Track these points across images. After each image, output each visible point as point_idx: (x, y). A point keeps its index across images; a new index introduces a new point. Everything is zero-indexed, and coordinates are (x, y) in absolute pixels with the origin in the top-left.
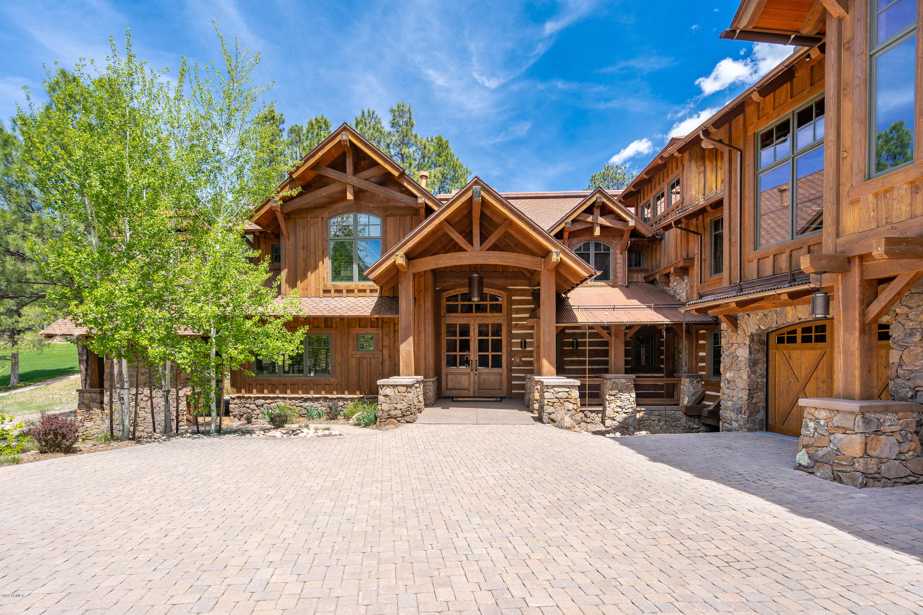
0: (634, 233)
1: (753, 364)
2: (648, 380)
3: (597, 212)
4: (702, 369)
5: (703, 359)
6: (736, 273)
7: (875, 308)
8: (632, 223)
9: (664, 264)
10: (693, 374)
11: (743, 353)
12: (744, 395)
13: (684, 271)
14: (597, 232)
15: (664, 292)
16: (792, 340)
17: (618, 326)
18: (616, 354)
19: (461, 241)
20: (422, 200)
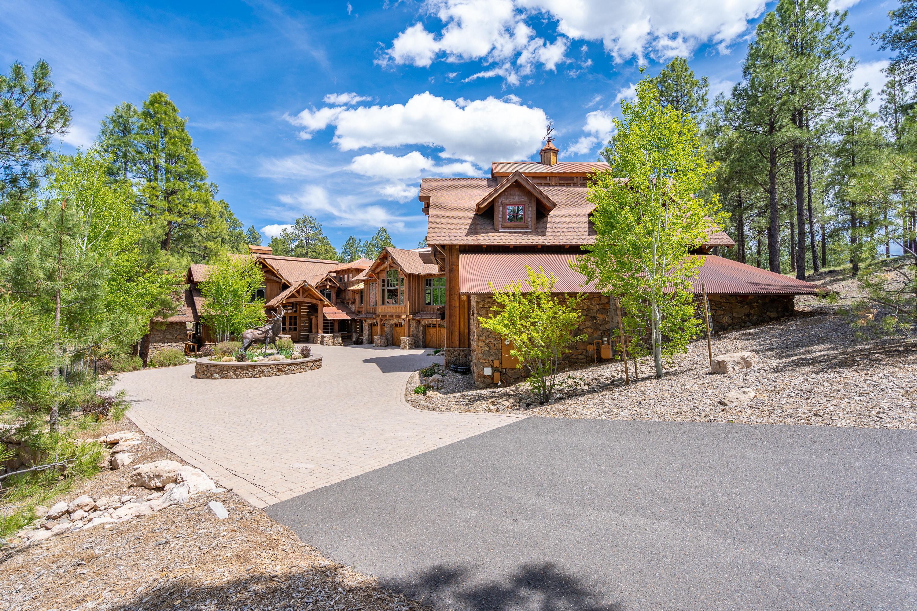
0: (339, 288)
2: (345, 334)
3: (328, 281)
4: (358, 331)
7: (382, 323)
8: (339, 286)
9: (347, 298)
10: (355, 332)
11: (367, 328)
12: (366, 337)
13: (353, 303)
14: (328, 287)
15: (347, 307)
17: (337, 319)
18: (336, 327)
19: (296, 294)
20: (283, 281)
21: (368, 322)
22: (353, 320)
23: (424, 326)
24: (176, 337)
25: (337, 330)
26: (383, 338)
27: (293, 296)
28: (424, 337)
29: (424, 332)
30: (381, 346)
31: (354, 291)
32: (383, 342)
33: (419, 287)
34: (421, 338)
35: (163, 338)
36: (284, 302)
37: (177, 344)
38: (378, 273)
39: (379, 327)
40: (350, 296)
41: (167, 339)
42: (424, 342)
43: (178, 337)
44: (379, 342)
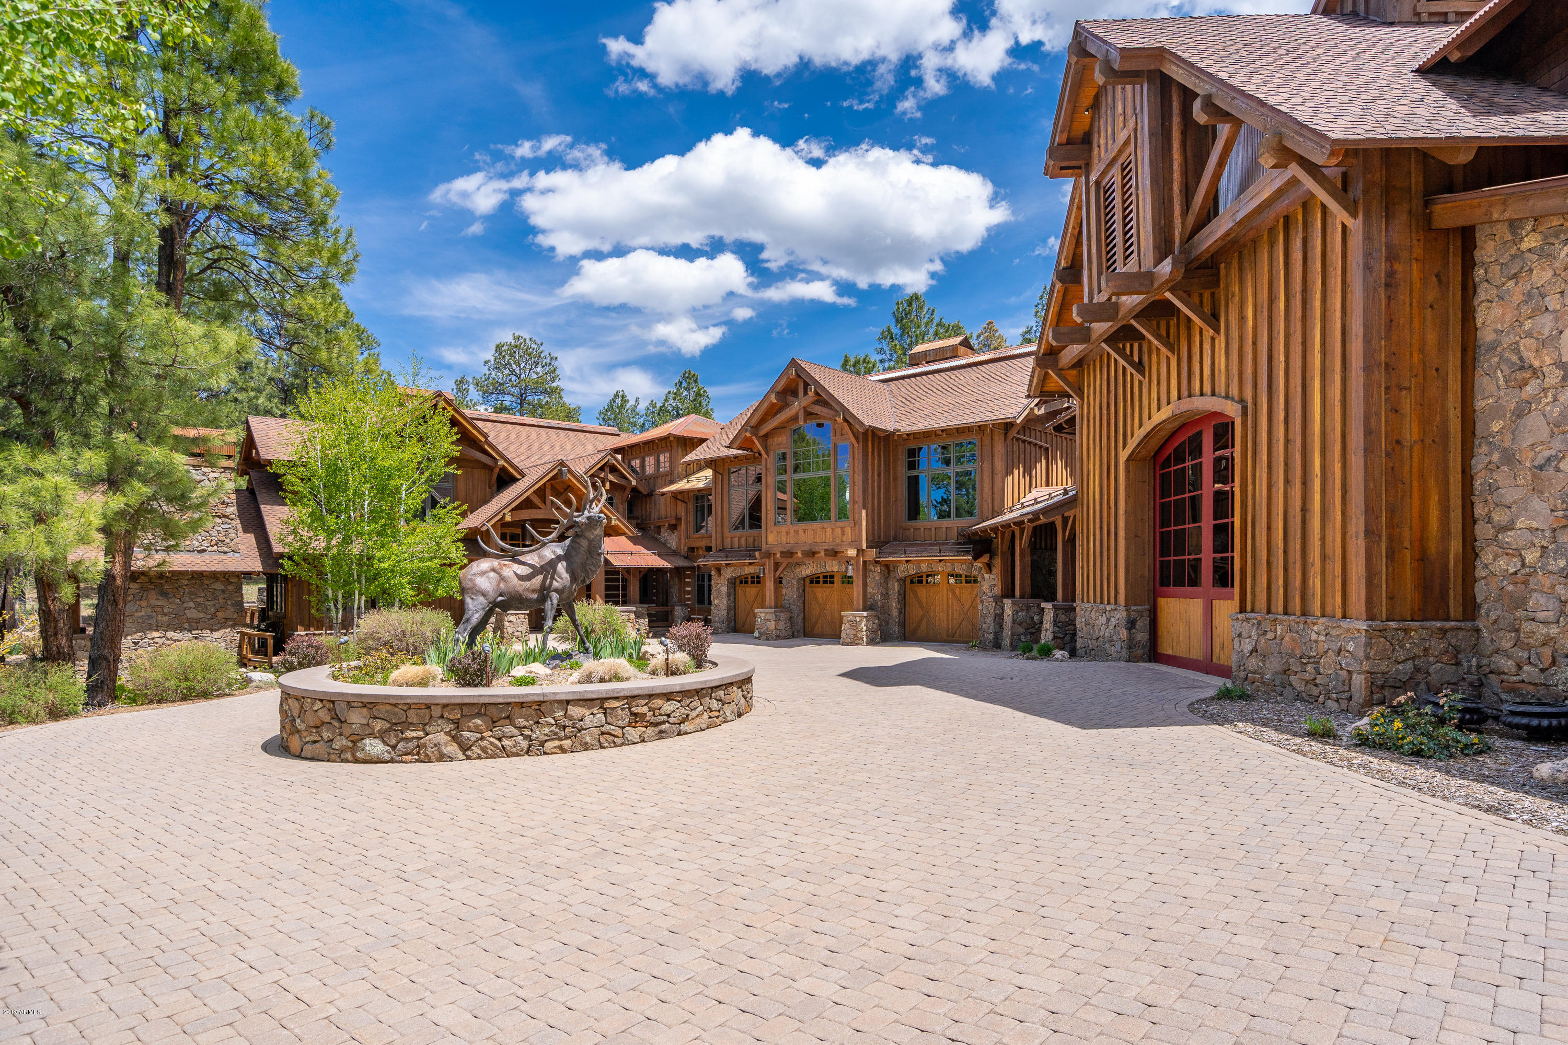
0: (634, 490)
1: (729, 595)
2: (656, 609)
3: (607, 470)
4: (688, 599)
5: (688, 592)
6: (720, 542)
7: (778, 573)
8: (634, 483)
9: (654, 516)
10: (682, 602)
11: (724, 589)
12: (725, 613)
13: (673, 528)
15: (656, 540)
16: (746, 582)
17: (636, 569)
18: (634, 589)
19: (536, 500)
20: (501, 463)
21: (728, 573)
22: (678, 571)
23: (903, 580)
24: (214, 616)
25: (637, 597)
26: (783, 616)
27: (527, 504)
28: (902, 612)
29: (903, 597)
30: (778, 637)
31: (678, 496)
32: (781, 626)
33: (887, 471)
34: (895, 613)
35: (177, 616)
36: (508, 518)
37: (216, 635)
38: (766, 436)
39: (769, 585)
40: (662, 509)
41: (189, 620)
42: (903, 624)
43: (220, 614)
44: (771, 625)
